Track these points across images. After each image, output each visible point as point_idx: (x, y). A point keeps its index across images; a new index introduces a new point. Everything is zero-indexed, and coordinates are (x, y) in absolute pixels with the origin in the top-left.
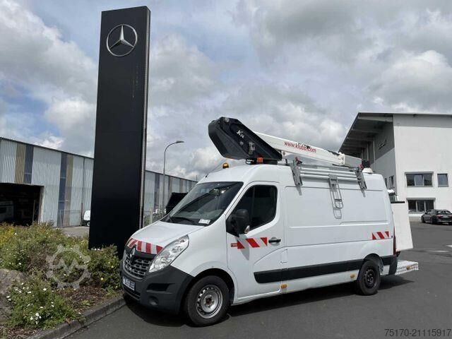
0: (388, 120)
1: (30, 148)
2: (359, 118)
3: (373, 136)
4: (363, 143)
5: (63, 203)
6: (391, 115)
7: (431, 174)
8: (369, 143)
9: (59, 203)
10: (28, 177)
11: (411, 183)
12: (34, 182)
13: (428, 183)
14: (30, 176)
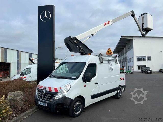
0: (132, 38)
1: (6, 49)
2: (122, 38)
3: (126, 44)
4: (123, 46)
5: (18, 69)
6: (132, 37)
7: (145, 57)
8: (125, 46)
9: (17, 69)
10: (6, 60)
11: (138, 60)
12: (8, 62)
13: (144, 60)
14: (6, 59)
